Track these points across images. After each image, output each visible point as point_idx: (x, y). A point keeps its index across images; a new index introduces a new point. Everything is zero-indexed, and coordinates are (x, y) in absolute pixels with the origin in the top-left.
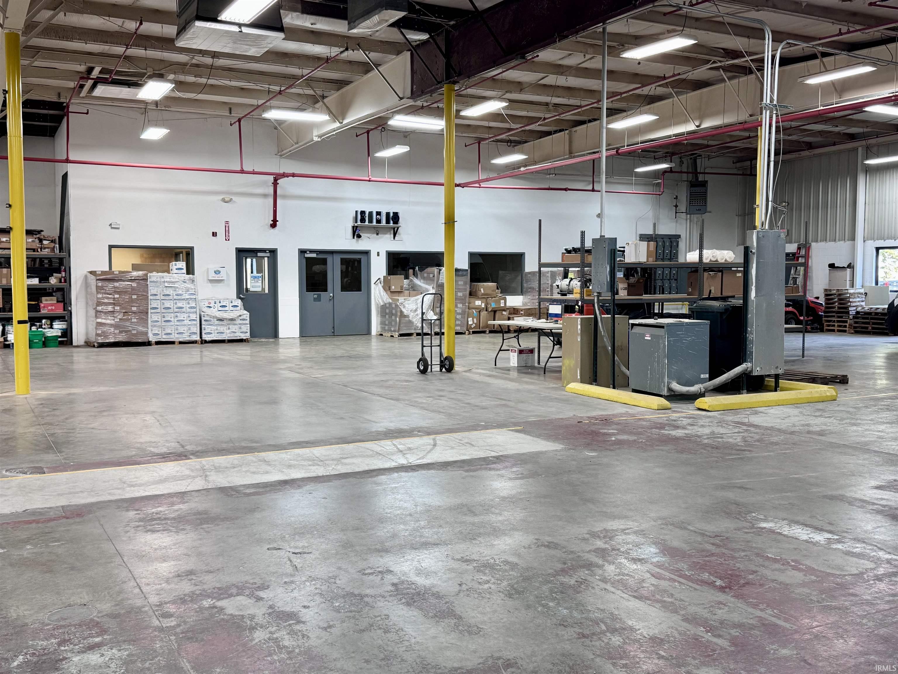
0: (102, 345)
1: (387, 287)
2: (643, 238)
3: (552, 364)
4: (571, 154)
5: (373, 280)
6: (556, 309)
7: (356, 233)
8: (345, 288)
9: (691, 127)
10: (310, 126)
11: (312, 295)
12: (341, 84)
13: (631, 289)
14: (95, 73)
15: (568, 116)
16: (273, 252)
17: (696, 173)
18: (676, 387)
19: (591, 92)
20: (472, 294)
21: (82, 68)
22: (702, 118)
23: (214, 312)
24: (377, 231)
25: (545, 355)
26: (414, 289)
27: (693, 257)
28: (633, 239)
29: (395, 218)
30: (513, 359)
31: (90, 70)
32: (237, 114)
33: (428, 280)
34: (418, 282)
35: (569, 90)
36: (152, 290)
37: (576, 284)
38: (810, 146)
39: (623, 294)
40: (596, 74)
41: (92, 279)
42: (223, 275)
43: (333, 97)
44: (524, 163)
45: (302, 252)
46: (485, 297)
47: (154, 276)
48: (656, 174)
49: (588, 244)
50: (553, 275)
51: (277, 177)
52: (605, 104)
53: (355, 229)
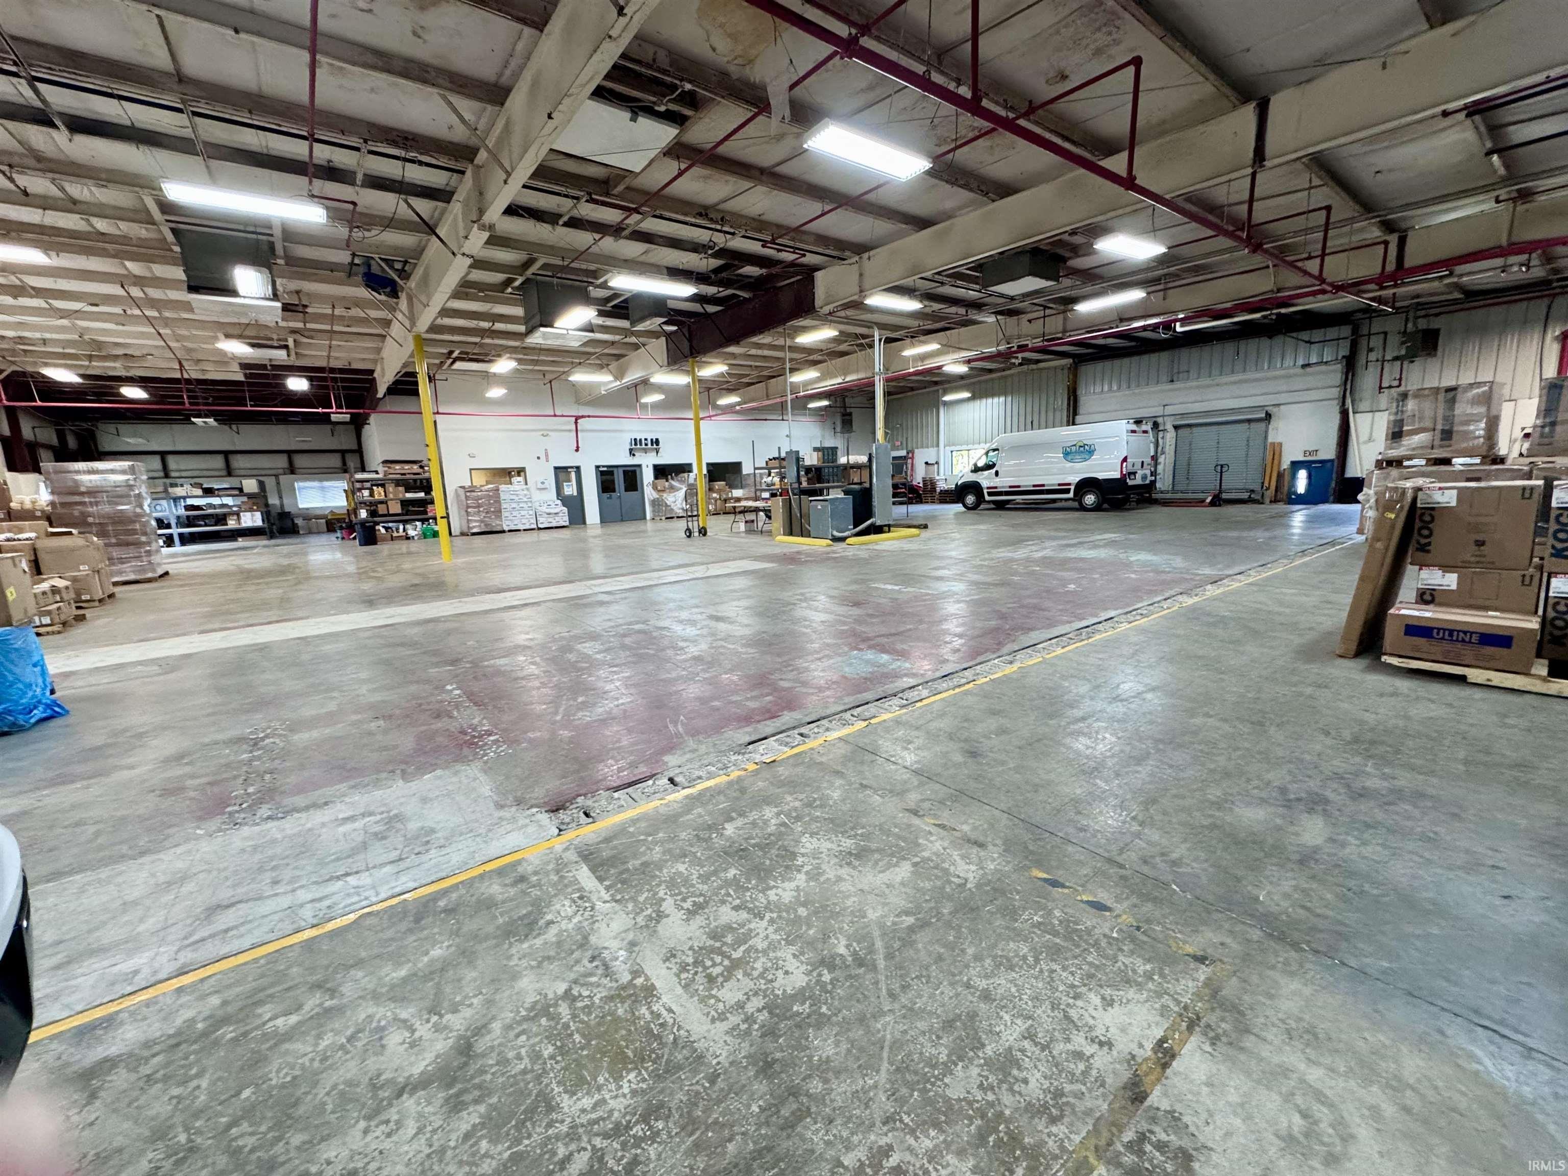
0: (474, 534)
1: (655, 487)
2: (816, 449)
3: (766, 528)
4: (768, 397)
5: (645, 482)
6: (766, 495)
7: (632, 453)
8: (627, 489)
9: (839, 380)
10: (600, 384)
11: (606, 495)
12: (618, 357)
13: (809, 481)
14: (455, 355)
15: (765, 373)
16: (578, 468)
17: (845, 407)
18: (836, 534)
19: (778, 359)
20: (711, 490)
21: (445, 351)
22: (845, 375)
23: (544, 509)
24: (645, 451)
25: (760, 524)
26: (672, 489)
27: (843, 460)
28: (810, 450)
29: (657, 442)
30: (742, 527)
31: (451, 352)
32: (549, 377)
33: (681, 482)
34: (674, 483)
35: (764, 357)
36: (502, 496)
37: (777, 480)
38: (912, 389)
39: (805, 484)
40: (781, 348)
41: (461, 492)
42: (546, 485)
43: (614, 365)
44: (739, 404)
45: (597, 467)
46: (719, 491)
47: (503, 487)
48: (820, 409)
49: (783, 455)
50: (761, 475)
51: (577, 418)
52: (788, 366)
53: (631, 450)
